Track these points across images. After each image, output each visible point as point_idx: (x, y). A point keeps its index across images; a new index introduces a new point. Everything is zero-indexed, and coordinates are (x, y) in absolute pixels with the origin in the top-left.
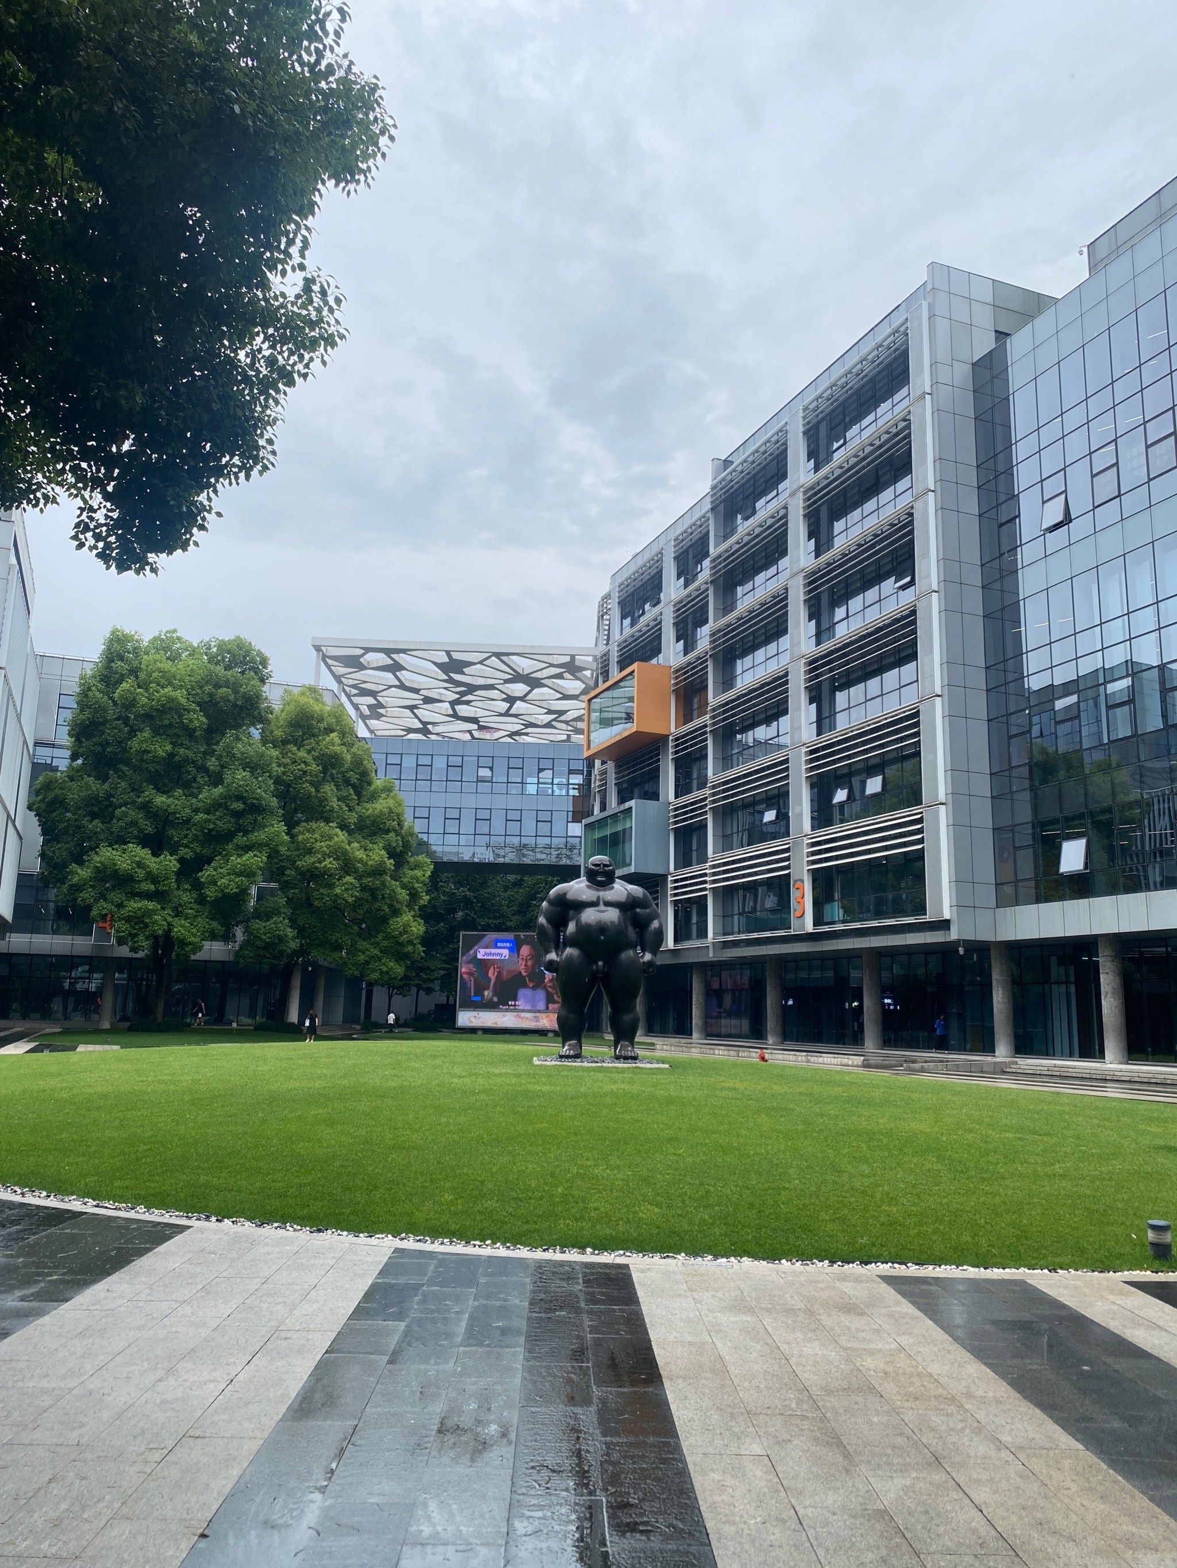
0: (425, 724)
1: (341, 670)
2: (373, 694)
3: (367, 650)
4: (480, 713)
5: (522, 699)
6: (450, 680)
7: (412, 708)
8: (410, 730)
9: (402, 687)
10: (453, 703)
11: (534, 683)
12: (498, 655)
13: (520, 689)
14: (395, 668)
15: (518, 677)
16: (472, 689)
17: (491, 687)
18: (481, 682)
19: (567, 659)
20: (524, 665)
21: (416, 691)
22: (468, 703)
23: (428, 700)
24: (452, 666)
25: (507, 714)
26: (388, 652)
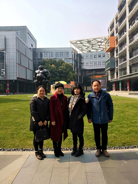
0: (89, 51)
1: (75, 45)
2: (81, 47)
3: (77, 41)
4: (96, 48)
5: (101, 45)
6: (89, 44)
7: (86, 49)
8: (88, 52)
9: (84, 46)
10: (92, 47)
11: (101, 42)
12: (94, 39)
13: (100, 44)
15: (99, 42)
16: (93, 45)
17: (95, 44)
18: (94, 43)
19: (104, 38)
20: (100, 40)
21: (86, 46)
22: (93, 47)
23: (88, 47)
24: (89, 42)
25: (100, 47)
26: (79, 41)
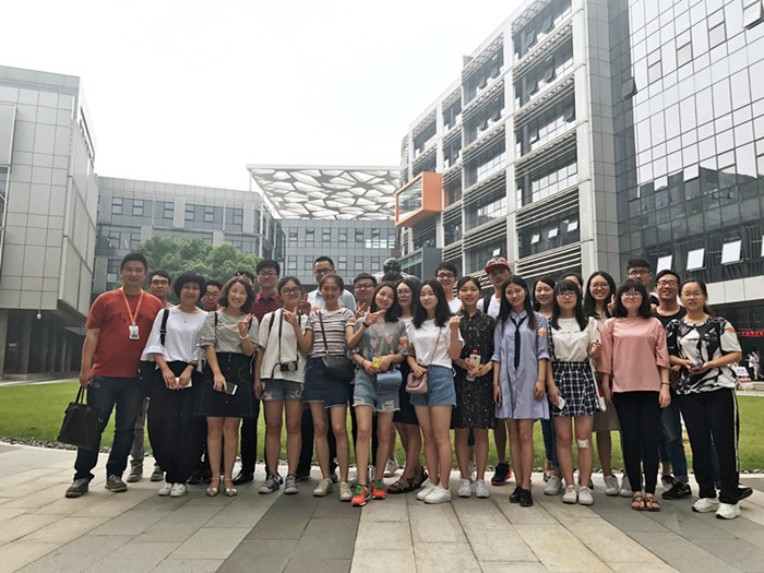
0: (310, 212)
1: (265, 182)
2: (282, 195)
3: (277, 170)
4: (340, 205)
5: (363, 196)
6: (323, 187)
7: (303, 203)
8: (303, 216)
9: (297, 190)
10: (325, 200)
11: (368, 187)
12: (347, 172)
13: (361, 191)
14: (292, 180)
15: (360, 184)
16: (335, 191)
17: (345, 190)
18: (339, 187)
19: (385, 173)
20: (363, 177)
21: (305, 193)
22: (333, 199)
23: (311, 198)
24: (323, 179)
25: (354, 205)
26: (288, 171)
